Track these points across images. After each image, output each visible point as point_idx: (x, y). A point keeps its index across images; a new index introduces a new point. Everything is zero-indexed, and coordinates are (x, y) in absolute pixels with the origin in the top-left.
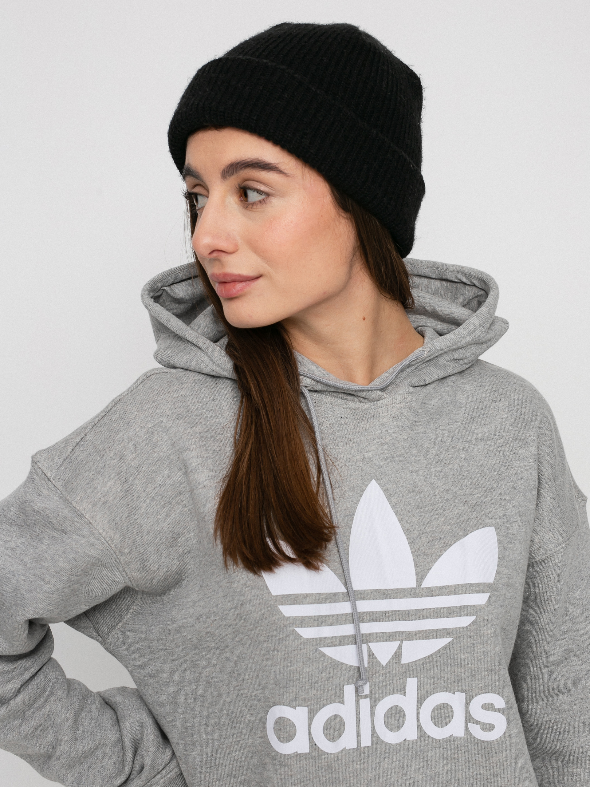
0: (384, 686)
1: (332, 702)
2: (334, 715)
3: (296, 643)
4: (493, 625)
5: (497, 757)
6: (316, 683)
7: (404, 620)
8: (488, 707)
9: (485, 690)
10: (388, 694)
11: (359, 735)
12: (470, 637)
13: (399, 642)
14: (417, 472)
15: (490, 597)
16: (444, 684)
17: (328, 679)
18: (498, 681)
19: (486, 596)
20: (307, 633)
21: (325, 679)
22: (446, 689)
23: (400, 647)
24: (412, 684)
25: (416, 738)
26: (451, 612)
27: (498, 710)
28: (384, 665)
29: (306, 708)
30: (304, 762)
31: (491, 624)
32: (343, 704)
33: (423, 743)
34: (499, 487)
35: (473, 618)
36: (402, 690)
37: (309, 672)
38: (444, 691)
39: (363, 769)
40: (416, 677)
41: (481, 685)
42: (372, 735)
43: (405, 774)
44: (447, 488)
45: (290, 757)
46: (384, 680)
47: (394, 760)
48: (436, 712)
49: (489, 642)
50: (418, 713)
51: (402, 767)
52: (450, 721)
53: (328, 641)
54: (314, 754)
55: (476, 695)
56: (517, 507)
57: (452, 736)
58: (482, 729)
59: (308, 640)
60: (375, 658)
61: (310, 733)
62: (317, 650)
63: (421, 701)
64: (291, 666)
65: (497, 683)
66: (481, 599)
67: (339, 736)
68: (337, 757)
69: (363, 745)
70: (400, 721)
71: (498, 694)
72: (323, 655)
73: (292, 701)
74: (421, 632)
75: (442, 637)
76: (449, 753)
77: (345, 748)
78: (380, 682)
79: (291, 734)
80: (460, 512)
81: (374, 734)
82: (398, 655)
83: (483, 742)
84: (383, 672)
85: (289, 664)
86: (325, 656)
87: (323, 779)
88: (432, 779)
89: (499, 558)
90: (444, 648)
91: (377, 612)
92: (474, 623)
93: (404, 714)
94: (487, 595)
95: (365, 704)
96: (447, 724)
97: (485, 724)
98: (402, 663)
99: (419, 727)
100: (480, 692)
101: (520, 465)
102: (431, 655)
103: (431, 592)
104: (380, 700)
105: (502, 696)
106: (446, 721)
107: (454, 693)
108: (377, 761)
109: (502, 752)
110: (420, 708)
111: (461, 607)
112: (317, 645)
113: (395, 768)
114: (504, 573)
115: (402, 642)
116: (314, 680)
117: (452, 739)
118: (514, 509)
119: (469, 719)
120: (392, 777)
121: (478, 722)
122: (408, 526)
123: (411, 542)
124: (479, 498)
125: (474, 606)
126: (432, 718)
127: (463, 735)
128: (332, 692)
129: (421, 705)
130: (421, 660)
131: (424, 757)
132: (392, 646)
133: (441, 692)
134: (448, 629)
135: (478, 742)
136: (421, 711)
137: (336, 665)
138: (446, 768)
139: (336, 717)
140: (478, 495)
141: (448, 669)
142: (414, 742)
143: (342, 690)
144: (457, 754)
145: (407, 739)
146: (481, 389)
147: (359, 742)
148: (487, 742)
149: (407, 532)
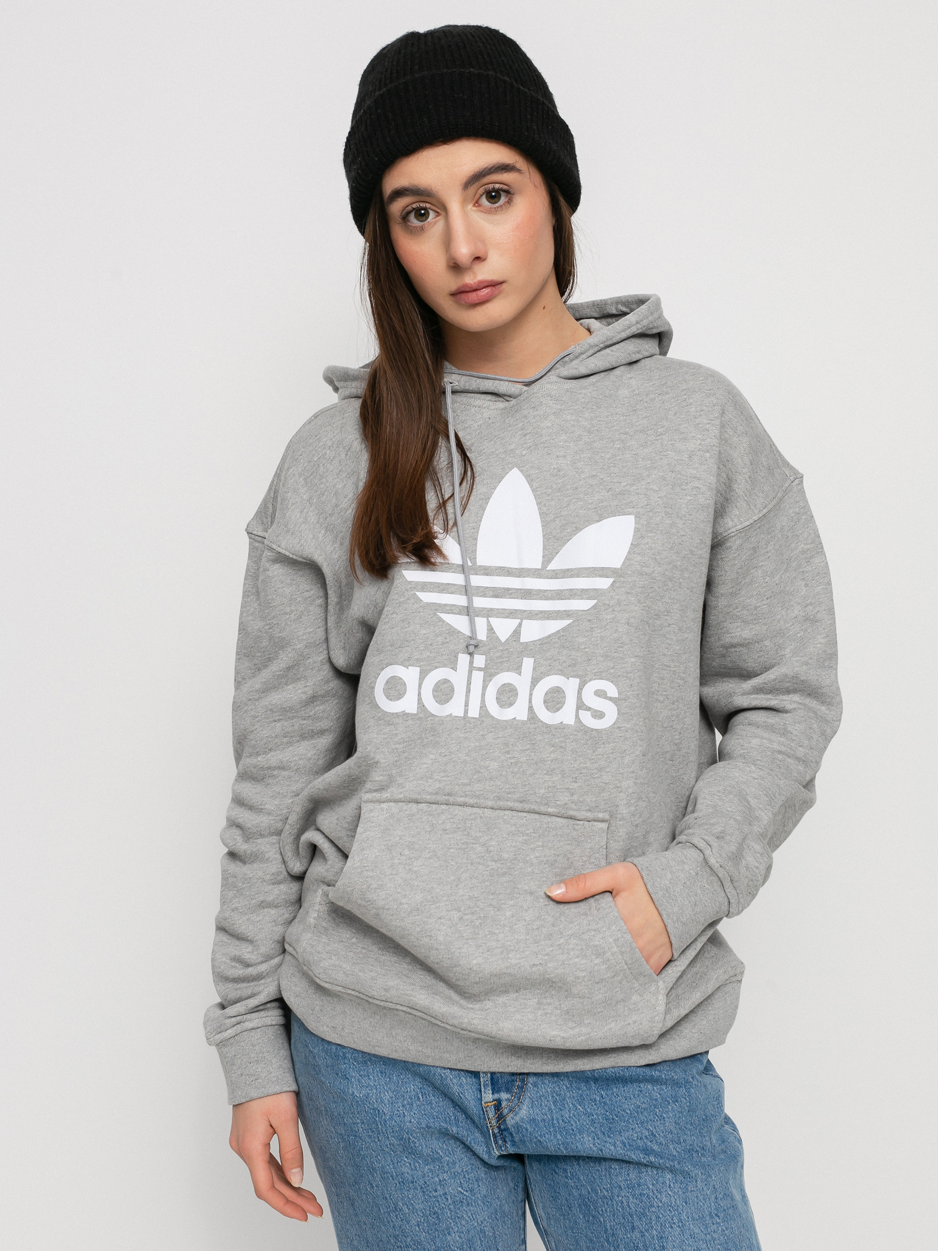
0: (501, 662)
1: (445, 666)
2: (446, 679)
3: (416, 606)
4: (613, 610)
5: (604, 748)
6: (430, 645)
7: (525, 599)
8: (601, 694)
9: (599, 676)
10: (502, 670)
11: (467, 705)
12: (590, 620)
13: (519, 620)
14: (564, 456)
15: (614, 582)
16: (560, 667)
17: (443, 644)
18: (613, 668)
19: (610, 581)
20: (427, 597)
21: (440, 643)
22: (562, 673)
23: (520, 625)
24: (528, 664)
25: (526, 719)
26: (572, 594)
27: (610, 699)
28: (503, 641)
29: (419, 668)
30: (410, 722)
31: (611, 609)
32: (456, 671)
33: (533, 726)
34: (648, 476)
35: (594, 602)
36: (518, 670)
37: (425, 634)
38: (559, 674)
39: (466, 738)
40: (533, 657)
41: (596, 670)
42: (481, 707)
43: (508, 752)
44: (594, 474)
45: (397, 715)
46: (501, 657)
47: (500, 736)
48: (549, 695)
49: (608, 627)
50: (531, 695)
51: (506, 745)
52: (561, 707)
53: (448, 608)
54: (421, 715)
55: (590, 680)
56: (662, 498)
57: (562, 723)
58: (592, 716)
59: (427, 604)
60: (494, 633)
61: (419, 694)
62: (435, 614)
63: (535, 682)
64: (409, 627)
65: (612, 671)
66: (604, 583)
67: (447, 701)
68: (442, 721)
69: (470, 715)
70: (511, 699)
71: (612, 682)
72: (441, 620)
73: (405, 660)
74: (542, 612)
75: (562, 618)
76: (557, 740)
77: (451, 714)
78: (497, 658)
79: (401, 692)
80: (602, 498)
81: (483, 706)
82: (517, 633)
83: (592, 730)
84: (501, 648)
85: (407, 626)
86: (444, 621)
87: (426, 740)
88: (536, 763)
89: (632, 544)
90: (564, 629)
91: (500, 589)
92: (594, 607)
93: (517, 694)
94: (612, 580)
95: (478, 676)
96: (558, 710)
97: (596, 711)
98: (521, 641)
99: (531, 708)
100: (594, 677)
101: (675, 458)
102: (550, 636)
103: (556, 575)
104: (495, 675)
105: (616, 685)
106: (558, 706)
107: (568, 678)
108: (482, 733)
109: (609, 743)
110: (534, 689)
111: (583, 590)
112: (436, 610)
113: (498, 744)
114: (636, 560)
115: (522, 621)
116: (429, 643)
117: (561, 727)
118: (659, 499)
119: (581, 705)
120: (494, 752)
121: (589, 709)
122: (545, 509)
123: (545, 525)
124: (624, 486)
125: (596, 589)
126: (545, 702)
127: (573, 724)
128: (445, 657)
129: (535, 686)
130: (539, 640)
131: (531, 740)
132: (513, 623)
133: (556, 674)
134: (569, 611)
135: (587, 730)
136: (534, 692)
137: (453, 632)
138: (552, 755)
139: (446, 681)
140: (625, 484)
141: (565, 652)
142: (523, 722)
143: (456, 657)
144: (565, 742)
145: (517, 719)
146: (648, 383)
147: (466, 711)
148: (597, 730)
149: (543, 515)
